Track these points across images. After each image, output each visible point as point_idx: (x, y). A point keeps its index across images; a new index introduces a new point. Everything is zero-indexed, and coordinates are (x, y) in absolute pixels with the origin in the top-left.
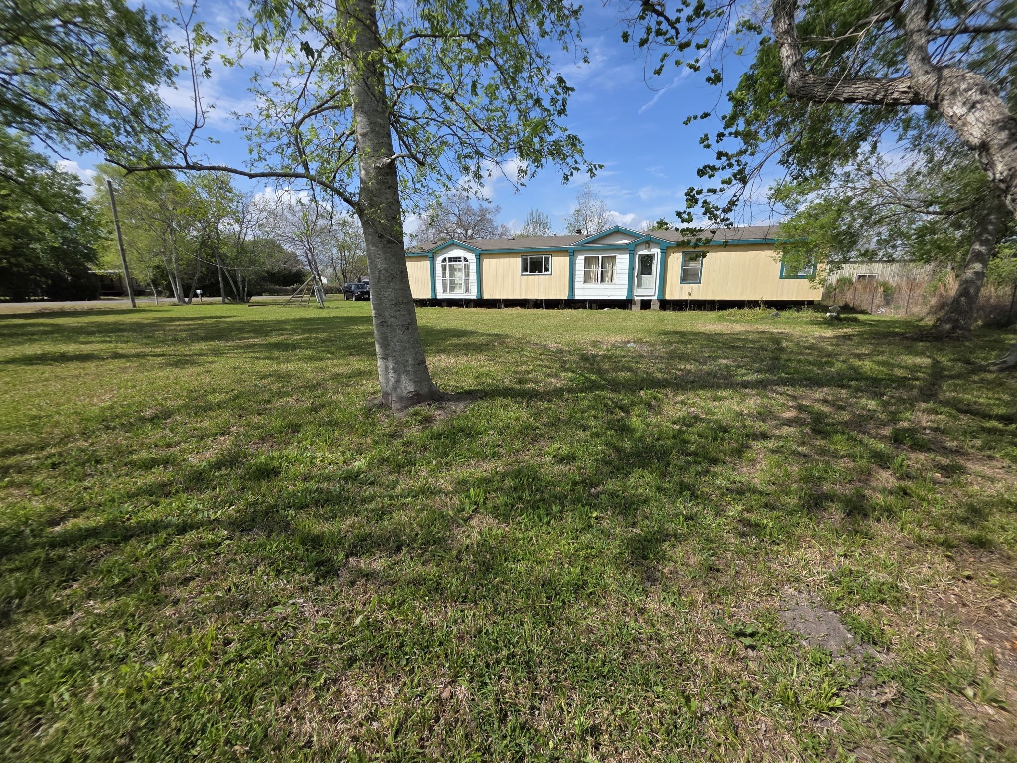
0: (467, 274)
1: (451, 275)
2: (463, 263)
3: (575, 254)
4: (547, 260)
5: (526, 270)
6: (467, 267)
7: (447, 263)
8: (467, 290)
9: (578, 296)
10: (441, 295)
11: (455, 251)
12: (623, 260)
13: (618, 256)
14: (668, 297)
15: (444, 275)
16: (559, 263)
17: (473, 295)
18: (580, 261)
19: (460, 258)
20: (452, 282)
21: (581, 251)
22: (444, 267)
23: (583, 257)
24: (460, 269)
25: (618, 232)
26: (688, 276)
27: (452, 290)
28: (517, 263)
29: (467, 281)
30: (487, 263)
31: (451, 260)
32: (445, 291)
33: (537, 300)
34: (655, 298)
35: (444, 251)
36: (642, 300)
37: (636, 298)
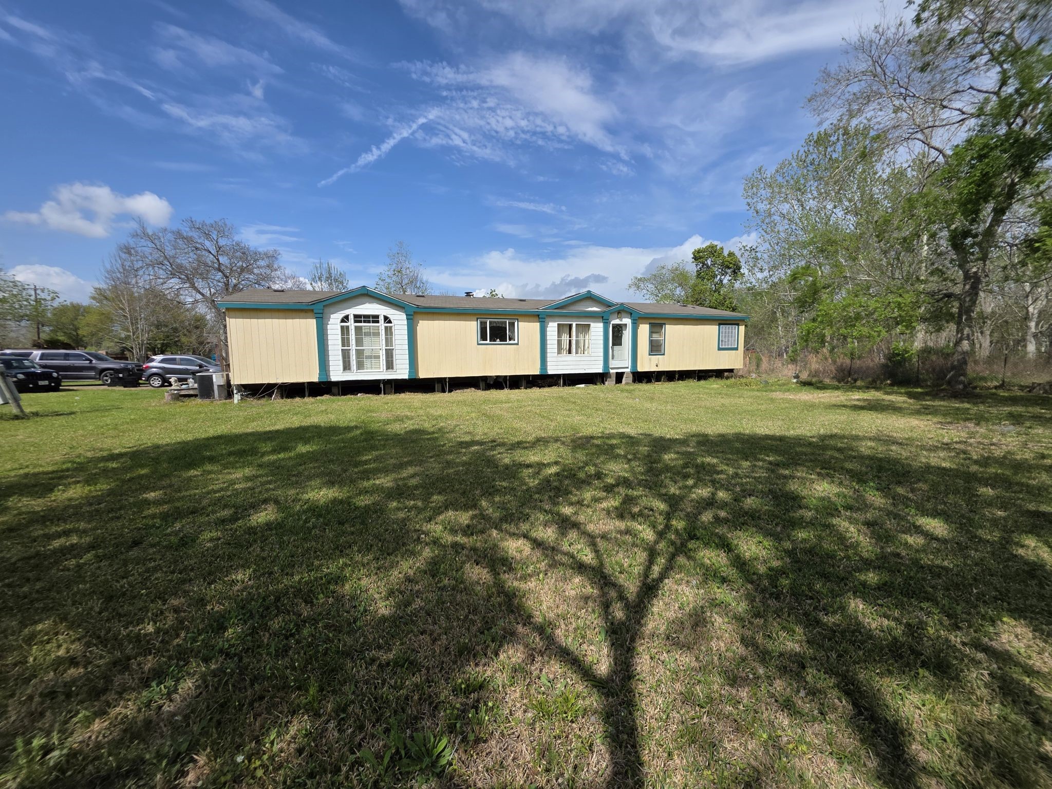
0: (389, 341)
1: (359, 342)
2: (382, 324)
3: (547, 320)
4: (512, 325)
5: (484, 337)
6: (388, 331)
7: (351, 324)
8: (390, 365)
9: (551, 371)
10: (337, 374)
11: (367, 305)
12: (597, 328)
13: (593, 325)
14: (640, 369)
15: (345, 342)
16: (527, 330)
17: (402, 372)
18: (552, 328)
19: (377, 317)
20: (359, 353)
21: (552, 316)
22: (345, 331)
23: (555, 324)
24: (377, 334)
25: (590, 298)
26: (656, 348)
27: (360, 366)
28: (472, 327)
29: (389, 354)
30: (425, 327)
31: (358, 318)
32: (347, 367)
33: (498, 377)
34: (628, 370)
35: (346, 304)
36: (617, 373)
37: (611, 371)
